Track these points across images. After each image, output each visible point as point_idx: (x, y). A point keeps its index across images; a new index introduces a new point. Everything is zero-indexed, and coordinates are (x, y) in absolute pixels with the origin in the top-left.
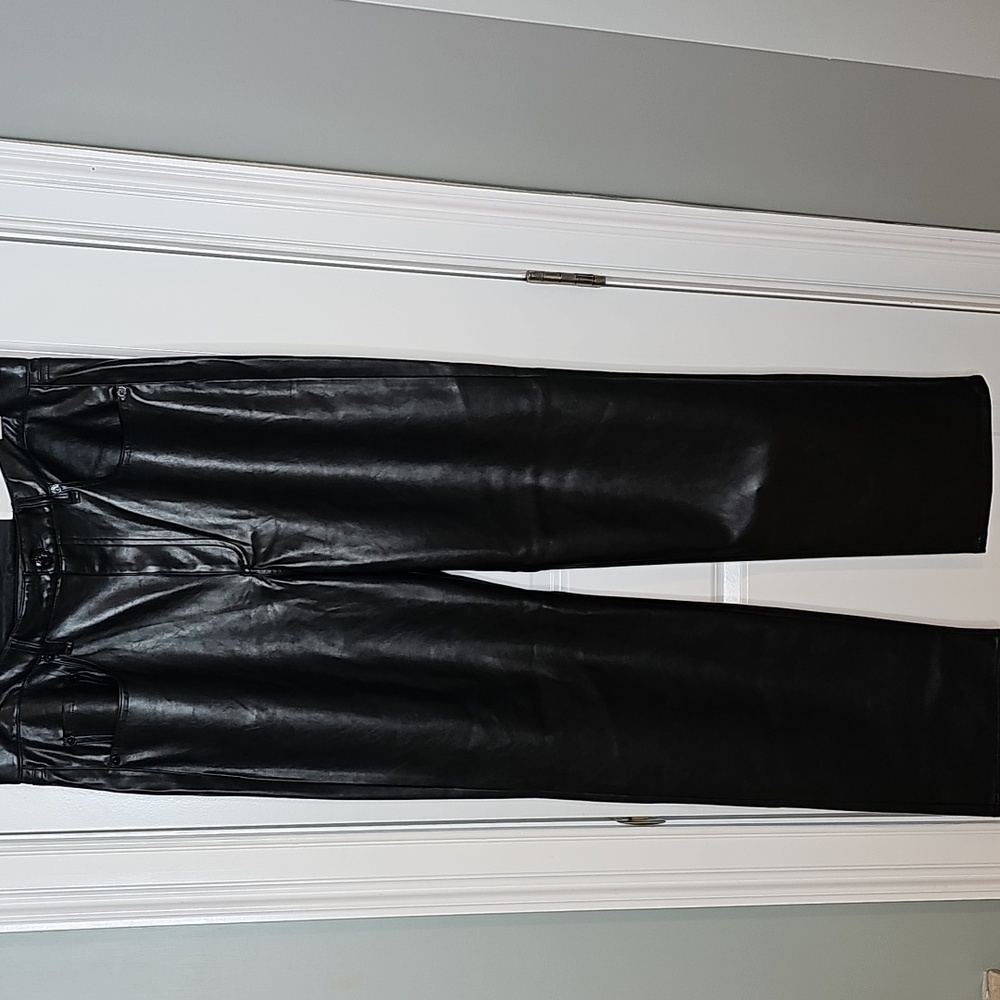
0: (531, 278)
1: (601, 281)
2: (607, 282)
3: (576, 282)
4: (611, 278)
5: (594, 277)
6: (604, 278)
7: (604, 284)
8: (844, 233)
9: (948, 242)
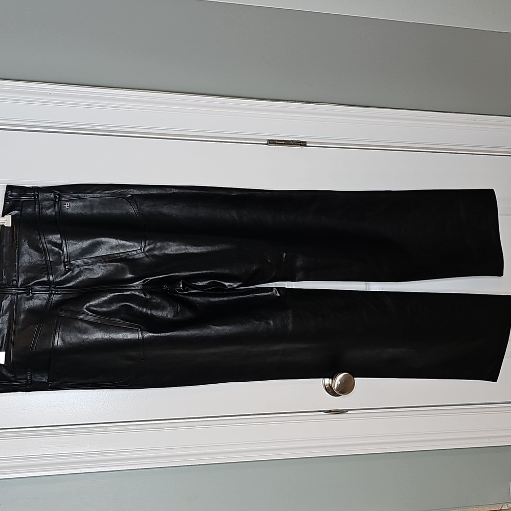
0: (270, 143)
1: (304, 144)
2: (307, 145)
3: (292, 144)
4: (309, 142)
5: (301, 142)
6: (306, 142)
7: (305, 145)
8: (423, 118)
9: (473, 121)
